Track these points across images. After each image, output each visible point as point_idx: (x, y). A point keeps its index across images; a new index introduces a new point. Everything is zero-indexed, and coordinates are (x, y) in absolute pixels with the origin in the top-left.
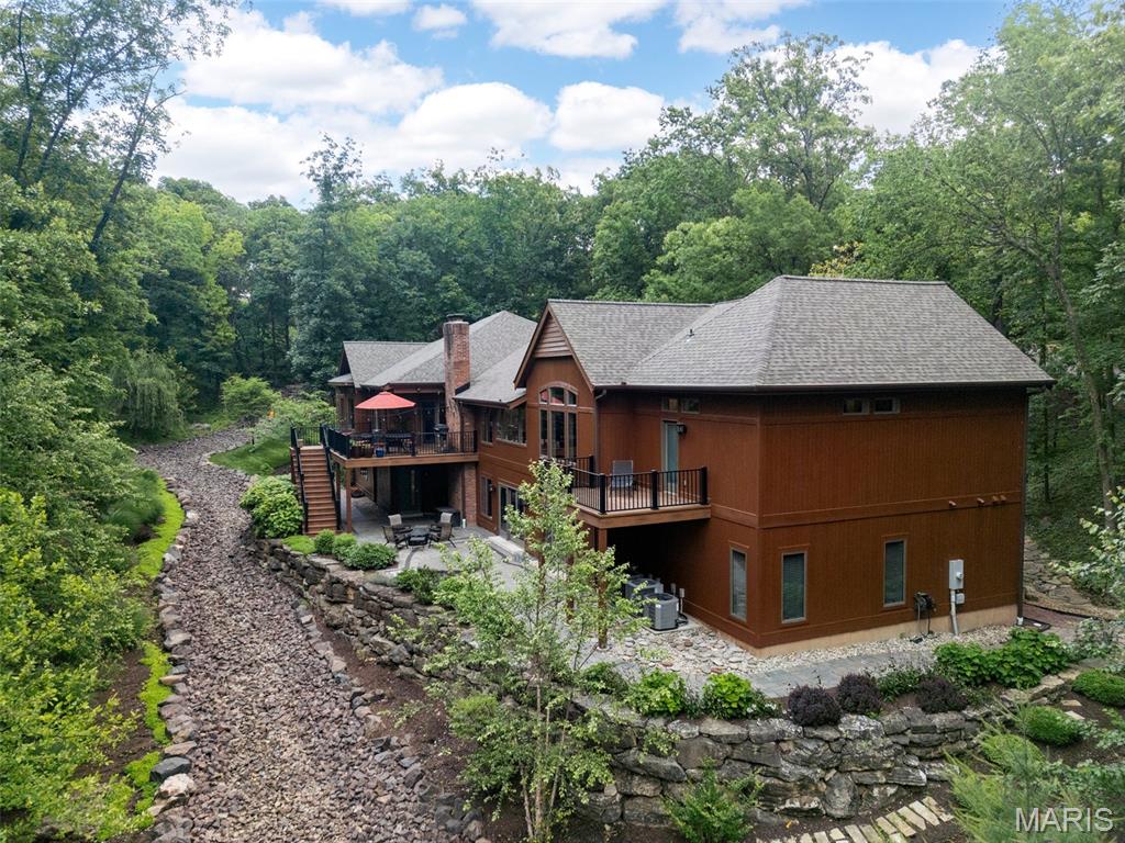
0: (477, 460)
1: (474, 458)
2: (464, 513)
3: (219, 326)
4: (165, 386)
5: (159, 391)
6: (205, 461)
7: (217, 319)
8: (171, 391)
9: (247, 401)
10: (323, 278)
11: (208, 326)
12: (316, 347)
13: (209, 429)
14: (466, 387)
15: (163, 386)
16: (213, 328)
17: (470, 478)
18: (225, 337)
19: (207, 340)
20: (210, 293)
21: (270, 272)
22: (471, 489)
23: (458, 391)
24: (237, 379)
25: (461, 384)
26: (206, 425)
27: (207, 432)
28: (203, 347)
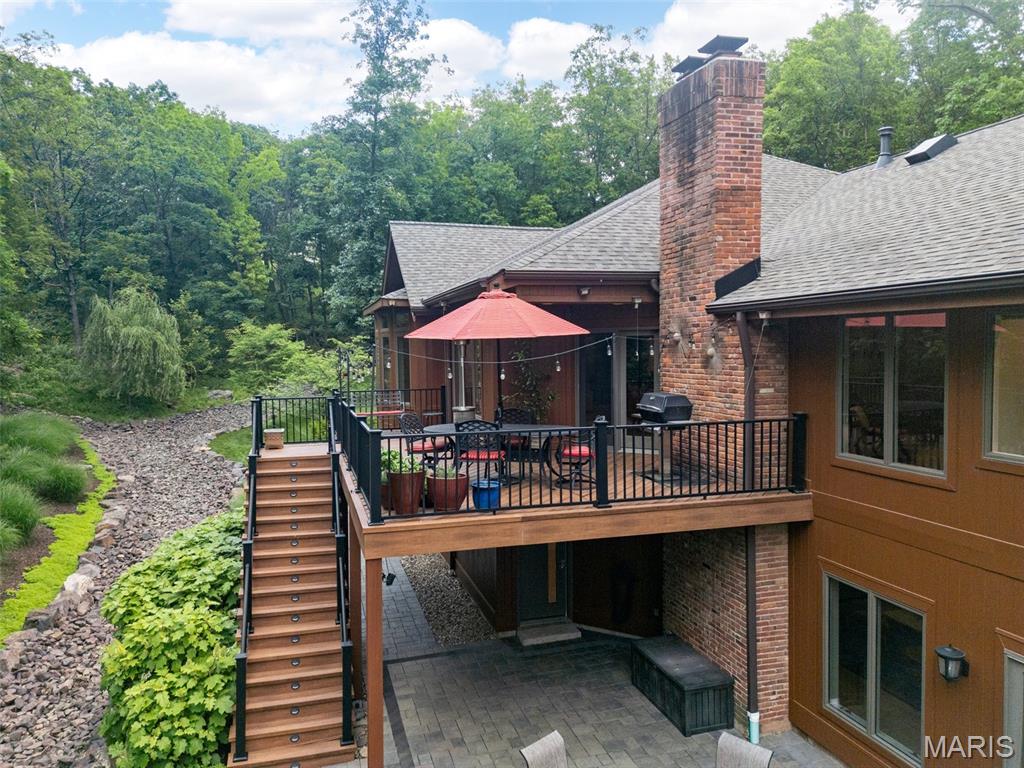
0: (806, 516)
1: (799, 509)
2: (752, 689)
3: (249, 266)
4: (163, 339)
5: (155, 345)
6: (201, 445)
7: (248, 257)
8: (170, 345)
9: (262, 357)
10: (373, 180)
11: (234, 266)
12: (363, 283)
13: (231, 397)
14: (751, 271)
15: (160, 338)
16: (243, 268)
17: (772, 571)
18: (258, 280)
19: (233, 283)
20: (238, 223)
21: (311, 198)
22: (774, 608)
23: (725, 286)
24: (248, 326)
25: (733, 263)
26: (228, 392)
27: (228, 401)
28: (229, 291)
